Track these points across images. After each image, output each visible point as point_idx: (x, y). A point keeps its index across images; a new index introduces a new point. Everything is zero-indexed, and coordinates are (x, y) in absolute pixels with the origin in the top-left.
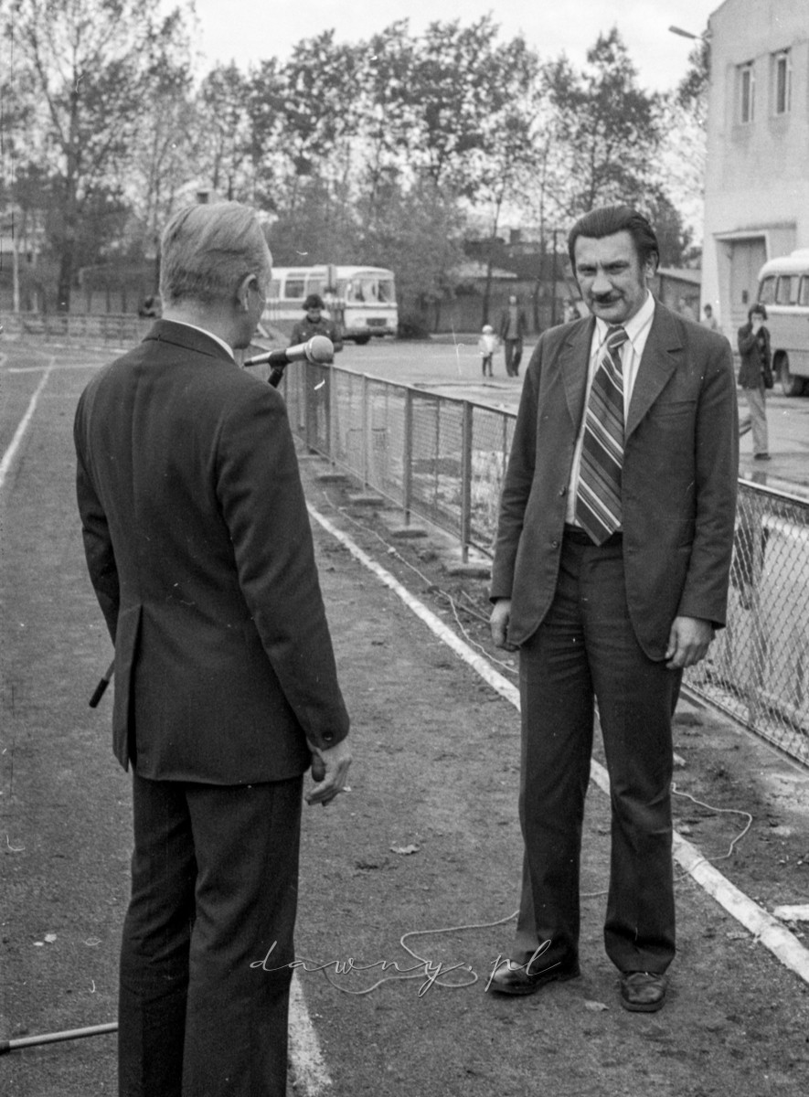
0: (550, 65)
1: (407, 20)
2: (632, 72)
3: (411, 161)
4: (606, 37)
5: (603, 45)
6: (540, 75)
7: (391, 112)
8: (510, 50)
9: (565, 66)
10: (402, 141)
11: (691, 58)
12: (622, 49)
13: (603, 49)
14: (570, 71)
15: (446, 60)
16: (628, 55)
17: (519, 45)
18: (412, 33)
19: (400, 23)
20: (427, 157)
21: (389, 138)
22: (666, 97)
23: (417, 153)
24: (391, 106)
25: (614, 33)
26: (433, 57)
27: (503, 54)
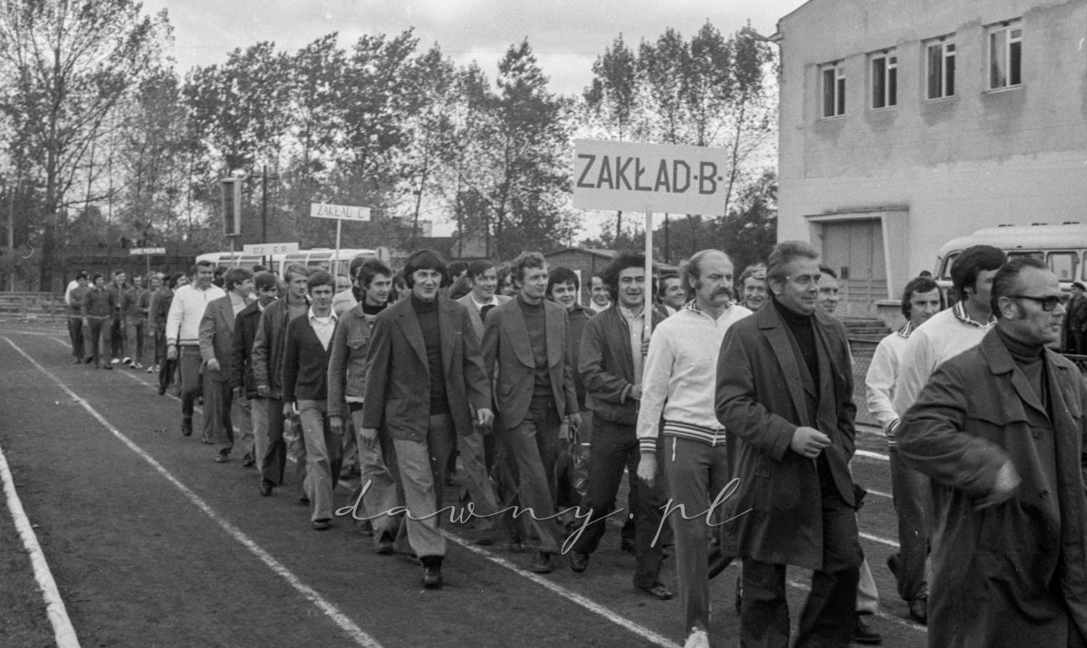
0: (463, 74)
1: (335, 34)
2: (542, 81)
3: (336, 156)
4: (517, 49)
5: (513, 55)
6: (455, 82)
7: (317, 114)
8: (427, 60)
9: (476, 75)
10: (327, 141)
11: (596, 70)
12: (532, 60)
13: (515, 59)
14: (481, 79)
15: (371, 68)
16: (537, 65)
17: (435, 55)
18: (338, 47)
19: (329, 37)
20: (351, 154)
21: (315, 138)
22: (571, 102)
23: (340, 150)
24: (318, 109)
25: (525, 46)
26: (358, 66)
27: (422, 65)
